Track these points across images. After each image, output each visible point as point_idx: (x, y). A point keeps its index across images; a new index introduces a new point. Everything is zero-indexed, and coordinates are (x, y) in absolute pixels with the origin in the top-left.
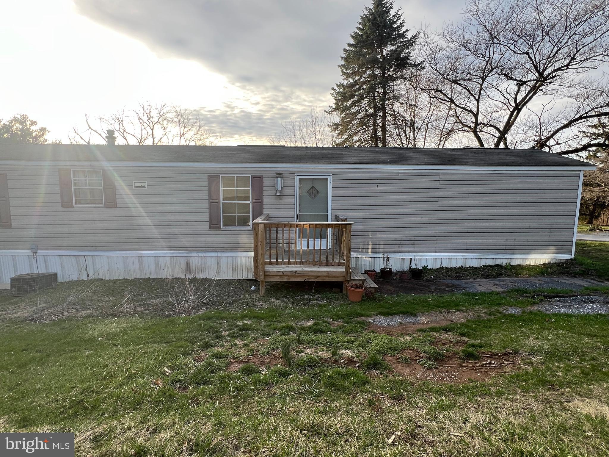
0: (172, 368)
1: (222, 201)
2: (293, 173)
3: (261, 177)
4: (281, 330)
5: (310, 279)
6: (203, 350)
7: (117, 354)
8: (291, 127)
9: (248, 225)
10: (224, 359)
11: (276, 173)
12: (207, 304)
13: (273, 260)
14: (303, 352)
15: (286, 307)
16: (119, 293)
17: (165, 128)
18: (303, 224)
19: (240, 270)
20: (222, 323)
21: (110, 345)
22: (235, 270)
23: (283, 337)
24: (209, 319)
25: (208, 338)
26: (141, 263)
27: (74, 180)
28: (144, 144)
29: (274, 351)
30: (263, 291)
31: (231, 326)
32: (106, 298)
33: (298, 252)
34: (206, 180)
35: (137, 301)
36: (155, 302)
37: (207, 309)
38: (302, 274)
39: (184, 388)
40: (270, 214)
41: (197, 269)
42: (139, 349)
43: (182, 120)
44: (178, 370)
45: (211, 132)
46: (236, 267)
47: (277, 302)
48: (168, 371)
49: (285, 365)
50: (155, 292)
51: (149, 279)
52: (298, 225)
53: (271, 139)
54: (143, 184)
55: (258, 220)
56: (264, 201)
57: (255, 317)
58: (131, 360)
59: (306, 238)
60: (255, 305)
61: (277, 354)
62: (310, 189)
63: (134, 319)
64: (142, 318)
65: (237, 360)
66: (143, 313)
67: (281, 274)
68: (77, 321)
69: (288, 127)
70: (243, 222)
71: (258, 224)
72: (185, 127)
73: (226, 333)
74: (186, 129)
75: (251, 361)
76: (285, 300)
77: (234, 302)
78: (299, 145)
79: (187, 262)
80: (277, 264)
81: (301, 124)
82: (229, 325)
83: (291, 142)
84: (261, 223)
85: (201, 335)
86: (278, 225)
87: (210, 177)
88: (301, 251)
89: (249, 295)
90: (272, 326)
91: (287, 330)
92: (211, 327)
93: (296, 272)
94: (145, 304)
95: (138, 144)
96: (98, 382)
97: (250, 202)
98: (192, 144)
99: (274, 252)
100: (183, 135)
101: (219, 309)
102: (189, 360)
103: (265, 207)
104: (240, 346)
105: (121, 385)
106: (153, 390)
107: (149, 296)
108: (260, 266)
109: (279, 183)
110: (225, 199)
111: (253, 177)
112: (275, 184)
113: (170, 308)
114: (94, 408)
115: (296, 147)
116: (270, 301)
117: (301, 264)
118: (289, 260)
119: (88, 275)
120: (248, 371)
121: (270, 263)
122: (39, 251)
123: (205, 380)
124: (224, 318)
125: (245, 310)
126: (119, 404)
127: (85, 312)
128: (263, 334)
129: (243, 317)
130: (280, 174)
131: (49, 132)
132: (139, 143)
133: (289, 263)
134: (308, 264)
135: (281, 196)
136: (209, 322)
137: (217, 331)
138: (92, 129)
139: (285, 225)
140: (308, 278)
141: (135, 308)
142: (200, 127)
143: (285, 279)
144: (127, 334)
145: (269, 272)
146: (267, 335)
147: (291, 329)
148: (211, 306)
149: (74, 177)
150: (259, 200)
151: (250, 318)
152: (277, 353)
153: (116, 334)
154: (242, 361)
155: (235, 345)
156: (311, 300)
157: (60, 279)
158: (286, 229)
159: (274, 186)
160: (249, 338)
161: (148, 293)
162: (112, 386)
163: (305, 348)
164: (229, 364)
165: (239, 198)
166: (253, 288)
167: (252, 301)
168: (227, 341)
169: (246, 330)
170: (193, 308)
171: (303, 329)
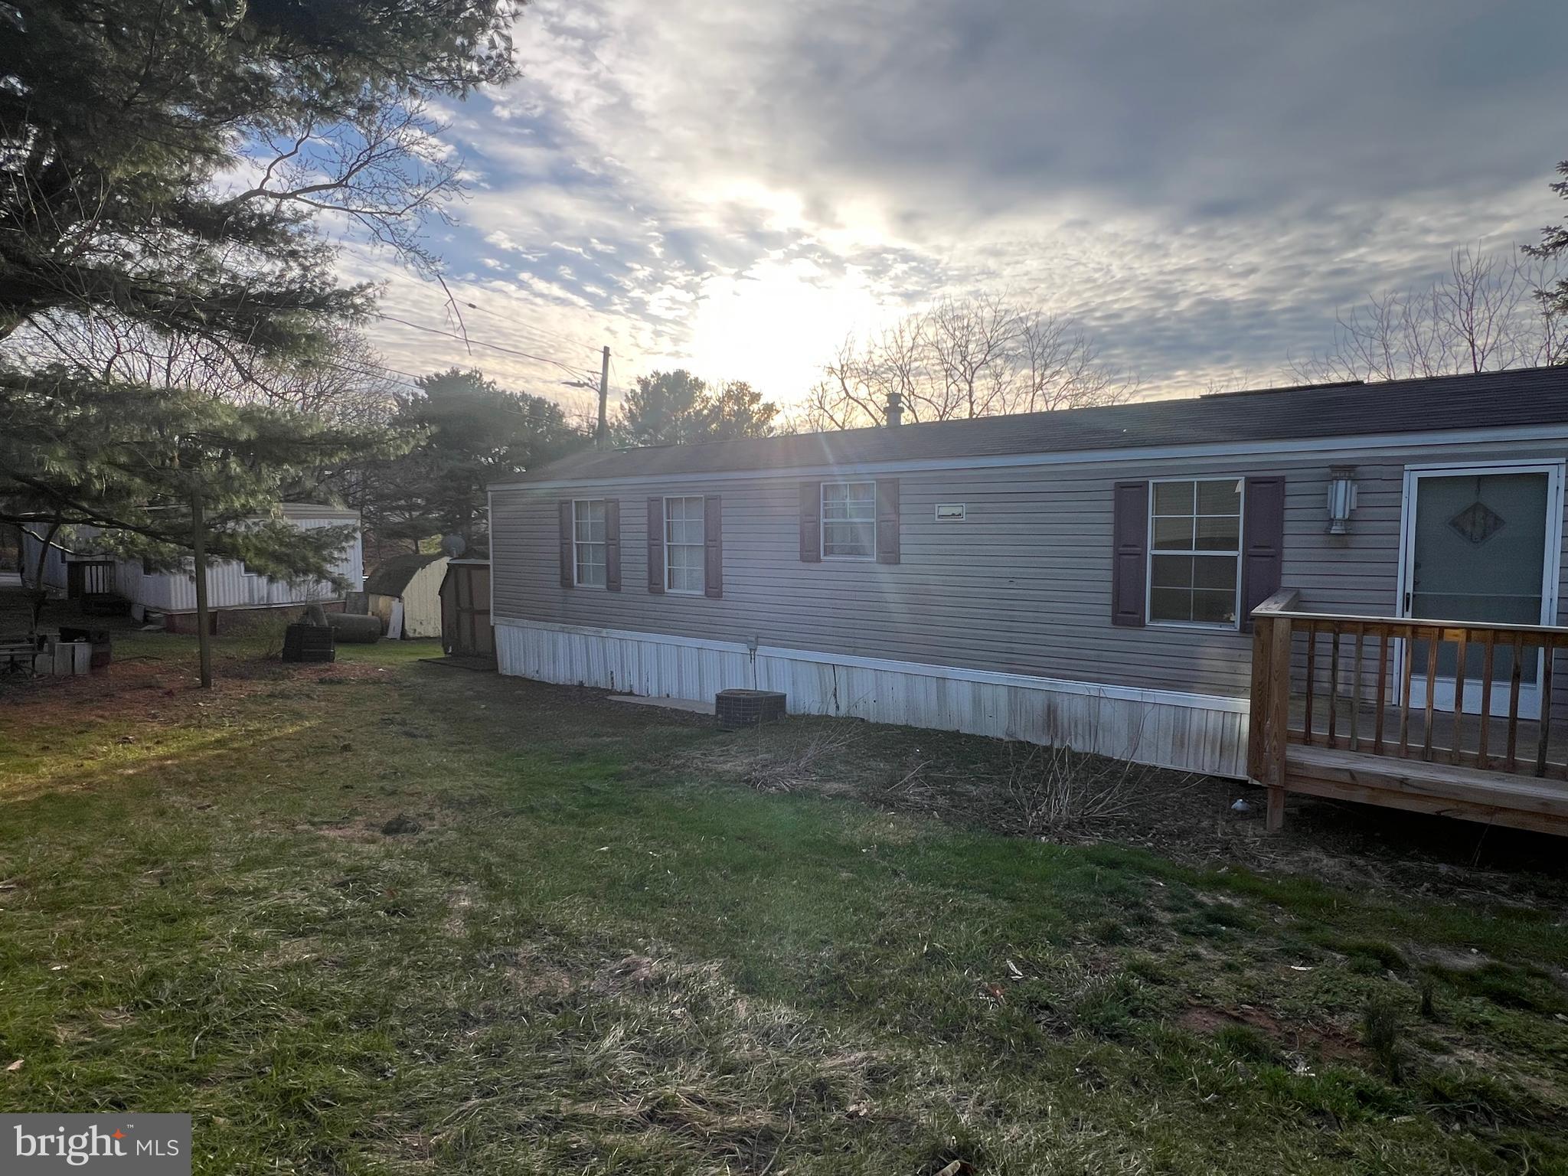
0: (1026, 967)
1: (1151, 552)
2: (1400, 462)
3: (1278, 483)
4: (1351, 955)
5: (1462, 812)
6: (1102, 945)
7: (903, 894)
8: (1373, 323)
9: (1228, 620)
10: (1165, 988)
11: (1330, 467)
12: (1105, 823)
13: (1320, 732)
14: (1445, 1051)
15: (1366, 887)
16: (896, 755)
17: (997, 376)
18: (1442, 628)
19: (1197, 746)
20: (1150, 885)
21: (884, 869)
22: (1182, 745)
23: (1361, 981)
24: (1114, 864)
25: (1115, 917)
26: (942, 695)
27: (825, 505)
28: (951, 418)
29: (1332, 1015)
30: (1276, 820)
31: (1180, 899)
32: (873, 764)
33: (1413, 718)
34: (1111, 495)
35: (936, 782)
36: (974, 791)
37: (1106, 835)
38: (1424, 792)
39: (1061, 1031)
40: (1303, 591)
41: (1073, 725)
42: (945, 896)
43: (1039, 350)
44: (1040, 976)
45: (1111, 372)
46: (1183, 735)
47: (1329, 864)
48: (1016, 971)
49: (1376, 1071)
50: (972, 767)
51: (956, 735)
52: (1420, 630)
53: (1299, 368)
54: (957, 511)
55: (1268, 608)
56: (1285, 551)
57: (1253, 892)
58: (933, 917)
59: (1449, 675)
60: (1254, 858)
61: (1345, 1028)
62: (1466, 512)
63: (931, 823)
64: (948, 823)
65: (1206, 1003)
66: (949, 812)
67: (1346, 778)
68: (823, 801)
69: (1362, 323)
70: (1213, 610)
71: (1271, 619)
72: (1046, 366)
73: (1165, 917)
74: (1048, 372)
75: (1252, 1020)
76: (1361, 862)
77: (1182, 834)
78: (1402, 375)
79: (1049, 707)
80: (1332, 744)
81: (1415, 306)
82: (1173, 897)
83: (1372, 367)
84: (1280, 617)
85: (1094, 903)
86: (1338, 626)
87: (1120, 487)
88: (1428, 715)
89: (1227, 822)
90: (1317, 934)
91: (1375, 963)
92: (1121, 889)
93: (1403, 781)
94: (955, 793)
95: (938, 419)
96: (869, 946)
97: (1238, 554)
98: (1064, 406)
99: (1320, 706)
100: (1040, 386)
101: (1141, 843)
102: (1069, 959)
103: (1287, 568)
104: (1211, 965)
105: (914, 970)
106: (987, 1007)
107: (961, 774)
108: (1270, 744)
109: (1342, 498)
110: (1158, 546)
111: (1250, 483)
112: (1325, 501)
113: (1009, 814)
114: (865, 1001)
115: (1391, 384)
116: (1305, 854)
117: (1428, 756)
118: (1379, 736)
119: (838, 707)
120: (1249, 1048)
121: (1307, 740)
122: (759, 647)
123: (1115, 1028)
124: (1158, 874)
125: (1219, 864)
126: (912, 1011)
127: (836, 786)
128: (1287, 952)
129: (1217, 884)
130: (1346, 471)
131: (778, 412)
132: (941, 417)
133: (1378, 749)
134: (1457, 760)
135: (1347, 538)
136: (1115, 873)
137: (1136, 904)
138: (850, 397)
139: (1367, 627)
140: (1452, 806)
141: (932, 797)
142: (1085, 360)
143: (1360, 797)
144: (918, 854)
145: (1300, 765)
146: (1301, 957)
147: (1389, 961)
148: (1117, 831)
149: (825, 499)
150: (1269, 547)
151: (1238, 892)
152: (1343, 1023)
153: (895, 849)
154: (1221, 1013)
155: (1196, 957)
156: (1466, 884)
157: (789, 707)
158: (1373, 639)
159: (1325, 506)
160: (1239, 948)
161: (958, 768)
162: (898, 966)
163: (1456, 1042)
164: (1182, 1008)
165: (1202, 544)
166: (1239, 804)
167: (1242, 842)
168: (1171, 940)
169: (1228, 924)
170: (1068, 827)
171: (1442, 974)
